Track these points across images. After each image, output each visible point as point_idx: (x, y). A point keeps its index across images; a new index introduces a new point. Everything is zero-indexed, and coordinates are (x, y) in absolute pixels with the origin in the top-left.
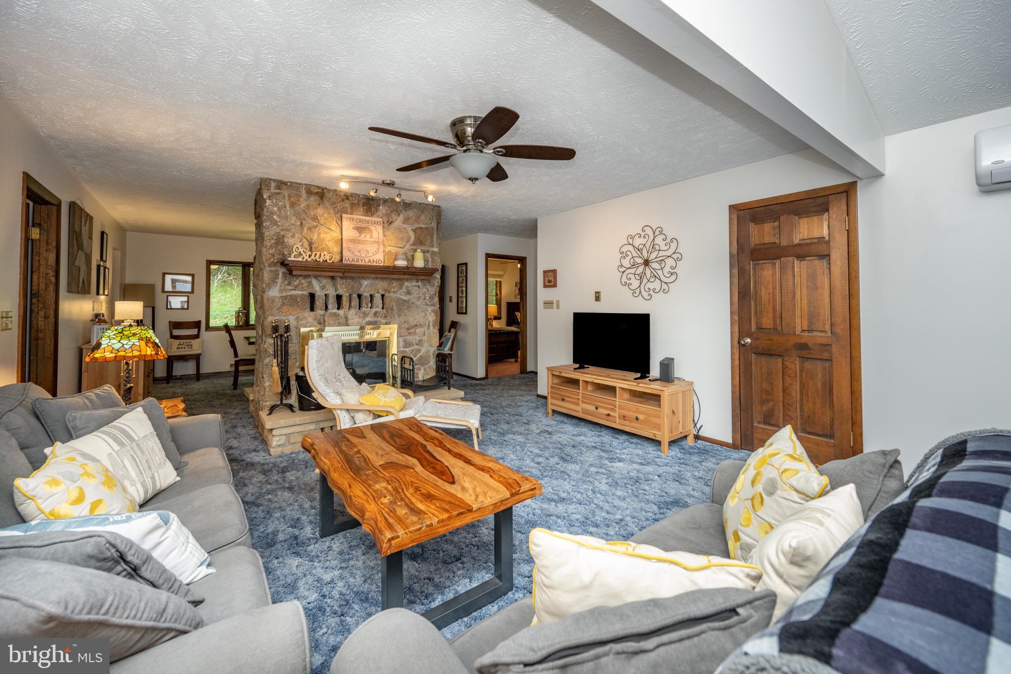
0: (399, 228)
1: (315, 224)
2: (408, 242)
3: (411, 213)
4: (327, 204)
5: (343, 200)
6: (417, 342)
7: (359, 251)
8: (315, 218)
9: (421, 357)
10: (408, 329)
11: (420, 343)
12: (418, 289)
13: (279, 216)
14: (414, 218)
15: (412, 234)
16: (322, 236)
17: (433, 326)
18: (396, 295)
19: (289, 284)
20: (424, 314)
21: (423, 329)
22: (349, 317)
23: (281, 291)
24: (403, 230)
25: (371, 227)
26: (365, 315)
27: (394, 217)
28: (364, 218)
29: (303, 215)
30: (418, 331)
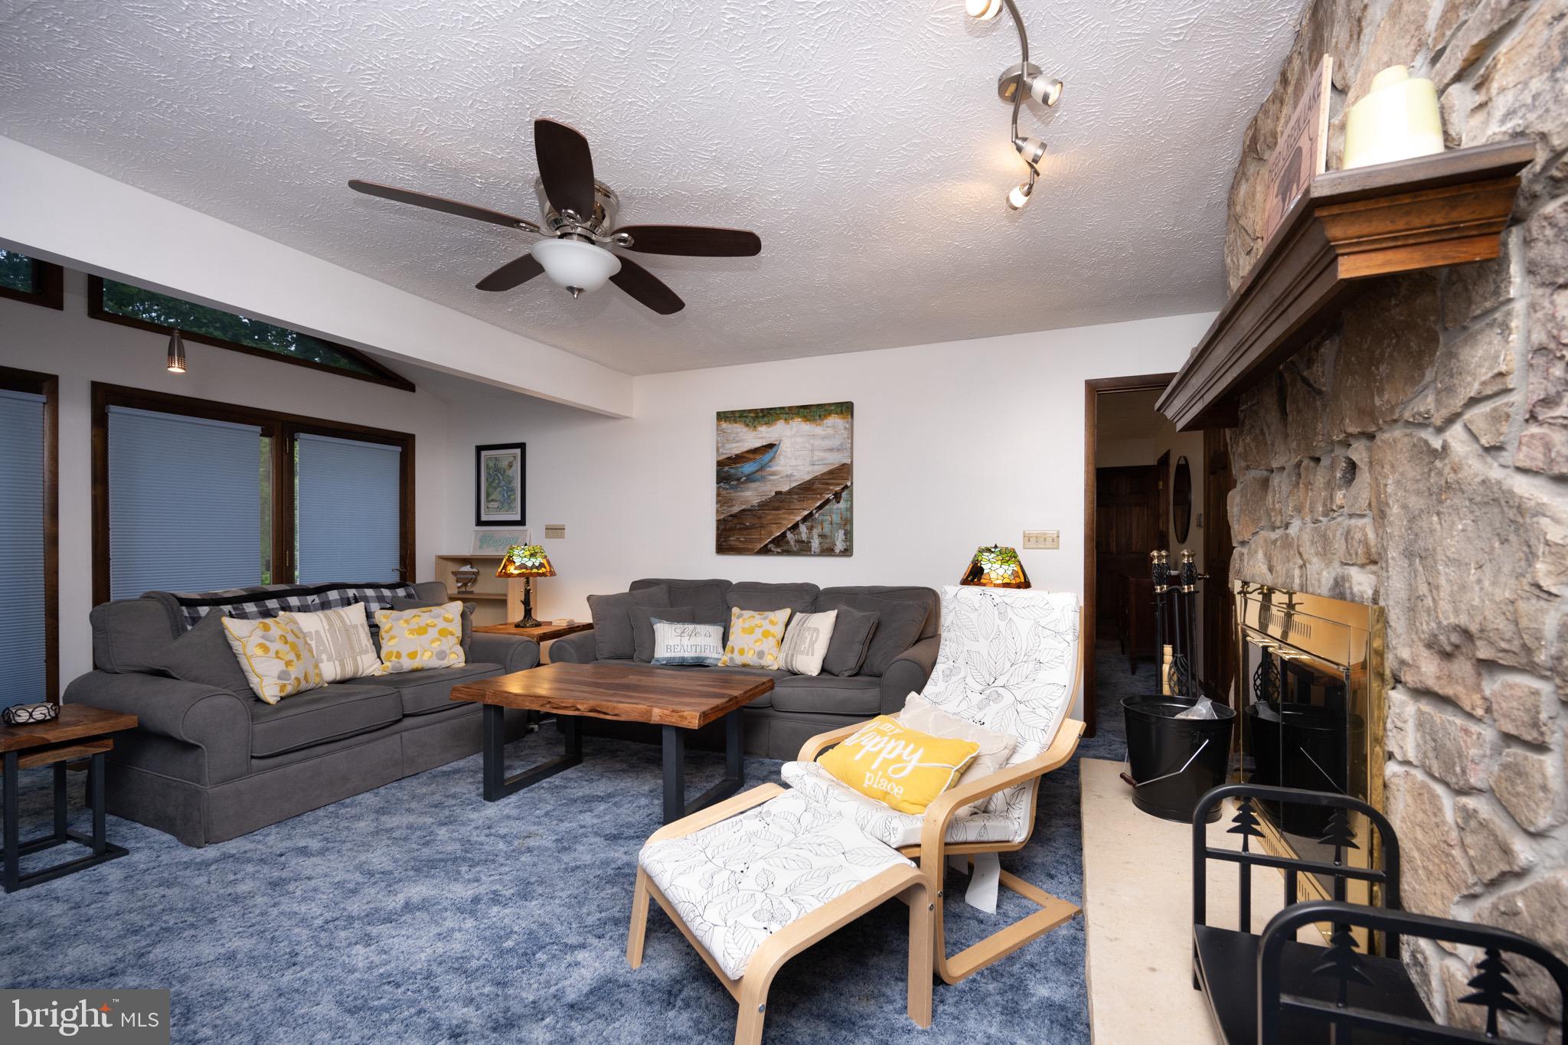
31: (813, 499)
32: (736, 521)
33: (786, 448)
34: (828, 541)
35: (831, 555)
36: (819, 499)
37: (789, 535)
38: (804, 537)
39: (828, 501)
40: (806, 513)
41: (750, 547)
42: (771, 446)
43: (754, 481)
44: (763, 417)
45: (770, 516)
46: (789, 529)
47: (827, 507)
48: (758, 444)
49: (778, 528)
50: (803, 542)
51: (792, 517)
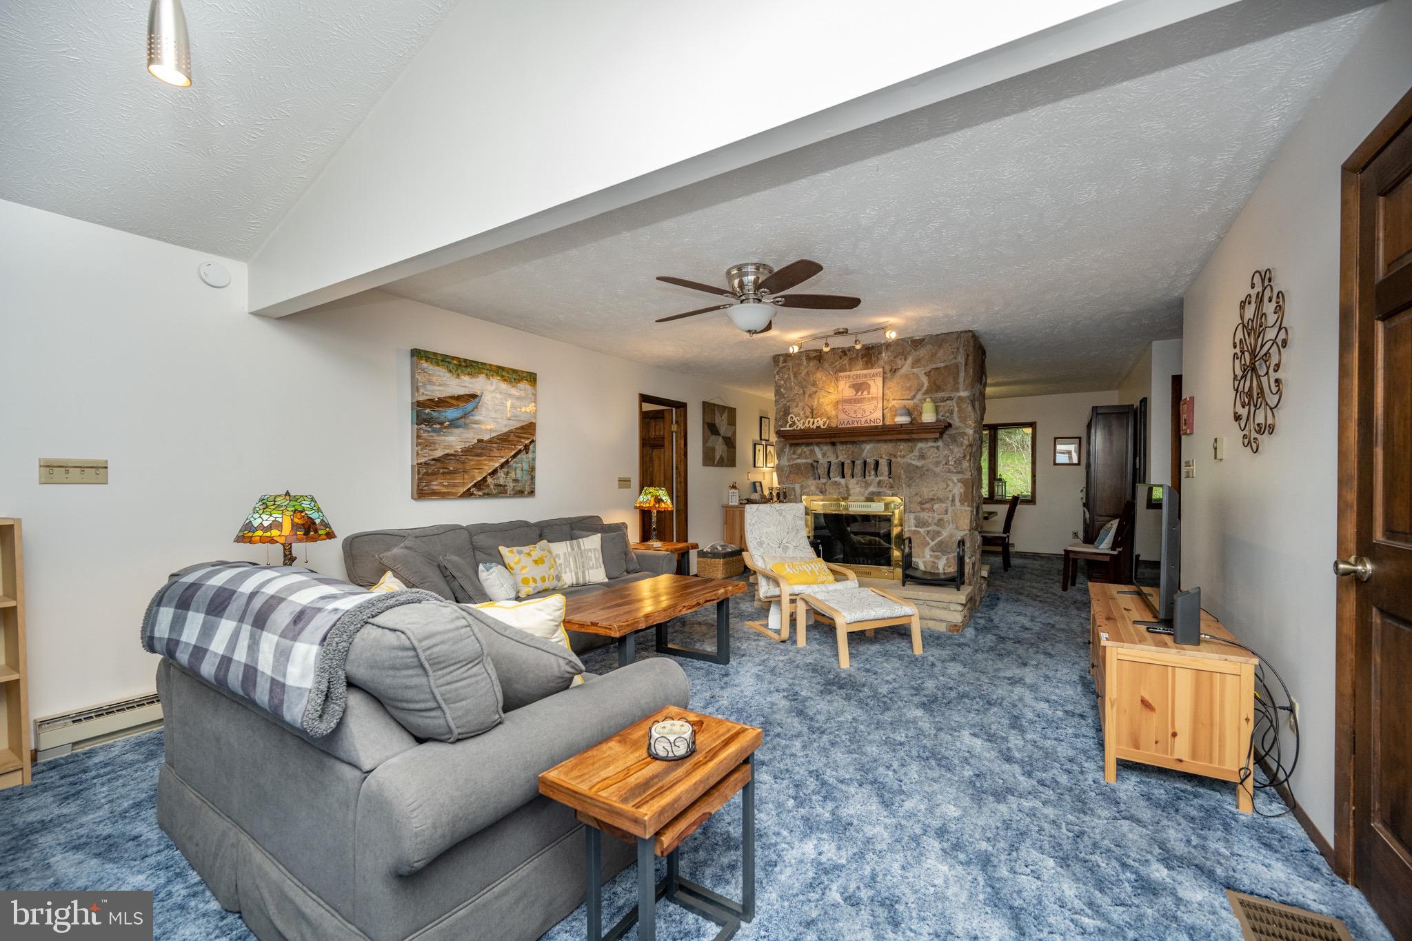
0: (906, 375)
1: (814, 389)
2: (919, 390)
3: (922, 352)
4: (826, 365)
5: (841, 358)
6: (936, 521)
7: (855, 412)
8: (814, 384)
9: (941, 542)
10: (921, 503)
11: (940, 523)
12: (936, 451)
13: (785, 389)
14: (927, 357)
15: (925, 380)
16: (821, 400)
17: (960, 501)
18: (905, 460)
19: (794, 453)
20: (944, 485)
21: (944, 505)
22: (850, 487)
23: (789, 460)
24: (911, 376)
25: (869, 382)
26: (867, 485)
27: (899, 362)
28: (865, 372)
29: (804, 383)
30: (936, 506)
31: (508, 448)
32: (439, 464)
33: (487, 399)
34: (520, 484)
35: (521, 496)
36: (514, 450)
37: (489, 480)
38: (502, 481)
39: (519, 452)
40: (503, 460)
41: (453, 491)
42: (474, 396)
43: (457, 427)
44: (466, 367)
45: (473, 461)
46: (490, 474)
47: (519, 456)
48: (462, 392)
49: (480, 473)
50: (501, 485)
51: (492, 463)
